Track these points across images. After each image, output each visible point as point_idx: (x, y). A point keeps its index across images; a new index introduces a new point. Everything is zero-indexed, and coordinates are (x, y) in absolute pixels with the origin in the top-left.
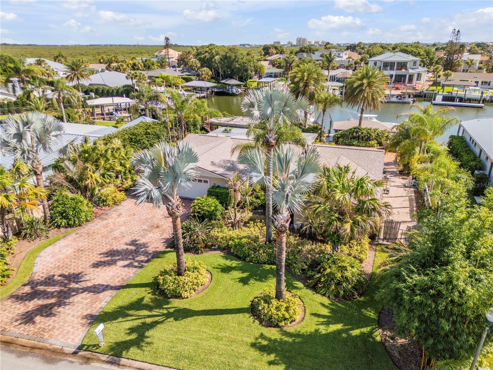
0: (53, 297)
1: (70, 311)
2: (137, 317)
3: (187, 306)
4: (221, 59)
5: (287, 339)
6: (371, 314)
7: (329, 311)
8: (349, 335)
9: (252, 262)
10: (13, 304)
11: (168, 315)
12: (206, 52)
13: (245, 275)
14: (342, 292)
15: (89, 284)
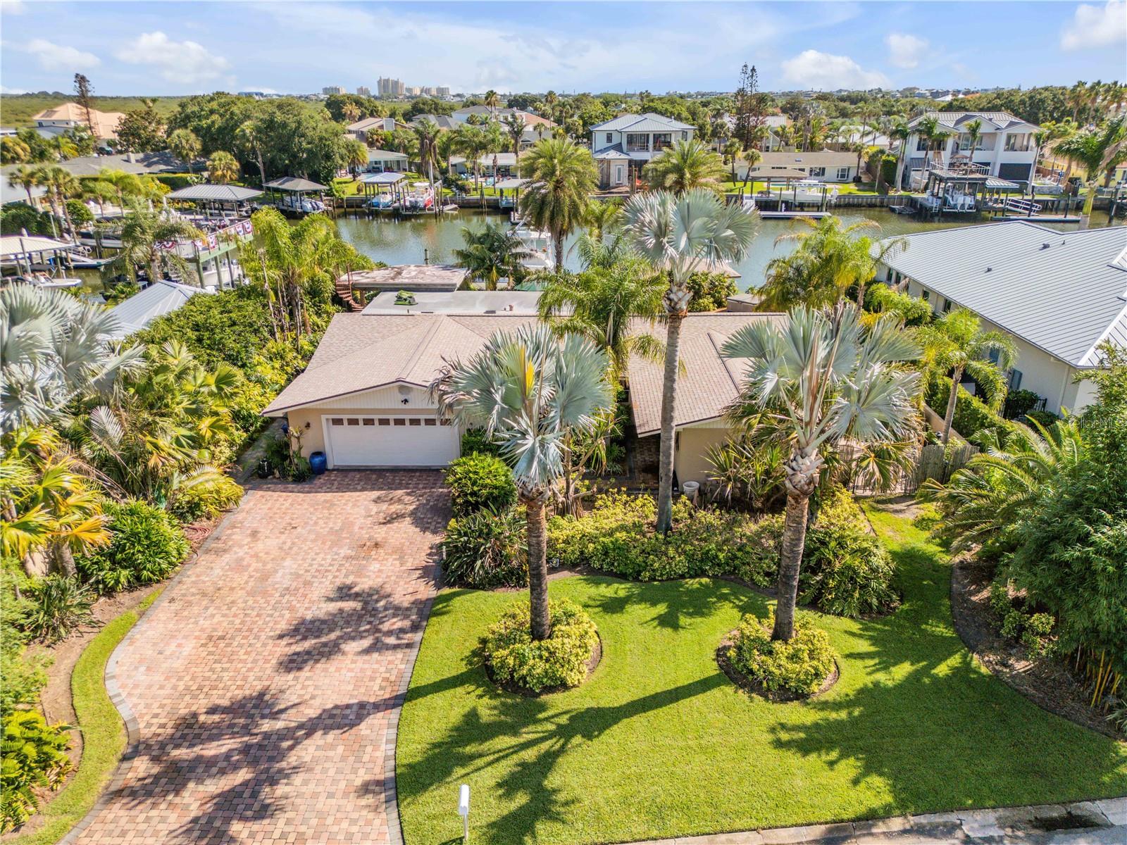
0: (236, 768)
1: (312, 786)
2: (496, 756)
3: (589, 703)
4: (259, 130)
5: (833, 716)
6: (942, 630)
7: (869, 642)
8: (935, 679)
9: (655, 580)
10: (133, 813)
11: (565, 732)
12: (212, 112)
13: (661, 609)
14: (875, 601)
15: (311, 712)
